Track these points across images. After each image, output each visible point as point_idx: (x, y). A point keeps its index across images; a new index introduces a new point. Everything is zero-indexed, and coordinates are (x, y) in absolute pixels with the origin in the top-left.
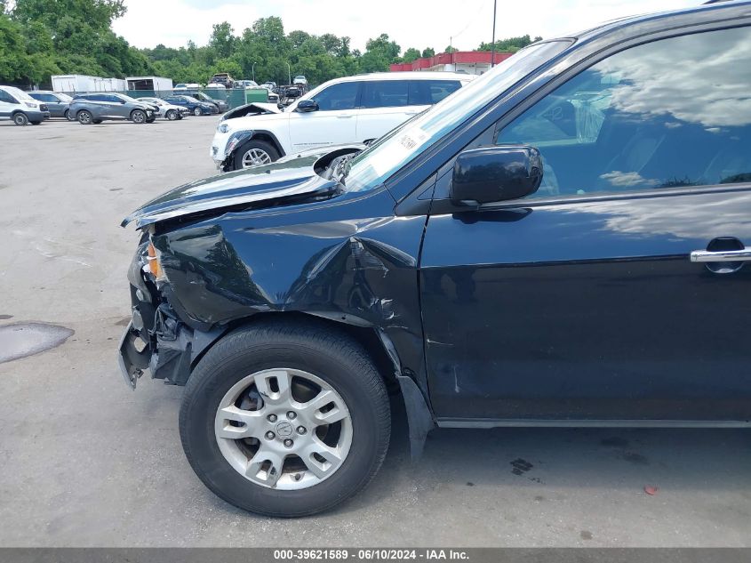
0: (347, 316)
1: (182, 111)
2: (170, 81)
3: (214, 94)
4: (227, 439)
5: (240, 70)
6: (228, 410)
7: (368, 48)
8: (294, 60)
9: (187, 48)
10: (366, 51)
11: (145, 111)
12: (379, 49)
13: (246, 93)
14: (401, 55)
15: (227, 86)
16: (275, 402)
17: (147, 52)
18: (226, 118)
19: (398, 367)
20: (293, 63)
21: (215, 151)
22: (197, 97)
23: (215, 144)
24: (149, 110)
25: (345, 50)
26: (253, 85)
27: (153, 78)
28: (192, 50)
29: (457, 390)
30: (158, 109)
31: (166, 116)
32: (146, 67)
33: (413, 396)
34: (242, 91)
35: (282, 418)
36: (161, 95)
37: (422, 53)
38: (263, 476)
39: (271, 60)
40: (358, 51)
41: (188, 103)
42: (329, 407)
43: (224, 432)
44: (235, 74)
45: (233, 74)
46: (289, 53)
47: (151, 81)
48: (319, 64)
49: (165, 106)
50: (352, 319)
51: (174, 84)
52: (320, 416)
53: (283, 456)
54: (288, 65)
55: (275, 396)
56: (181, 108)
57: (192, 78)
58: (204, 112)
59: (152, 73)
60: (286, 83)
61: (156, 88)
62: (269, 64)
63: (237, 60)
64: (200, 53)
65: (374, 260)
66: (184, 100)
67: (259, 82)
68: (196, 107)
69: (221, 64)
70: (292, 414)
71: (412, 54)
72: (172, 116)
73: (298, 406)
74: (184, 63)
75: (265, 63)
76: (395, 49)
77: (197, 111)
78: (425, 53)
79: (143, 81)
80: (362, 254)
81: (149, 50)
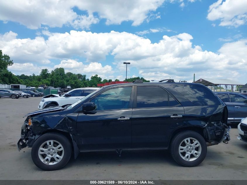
0: (64, 130)
1: (29, 95)
2: (26, 86)
3: (40, 90)
4: (40, 154)
5: (49, 83)
6: (41, 148)
7: (91, 78)
8: (67, 81)
9: (32, 76)
10: (91, 79)
11: (16, 95)
12: (95, 79)
13: (51, 90)
14: (102, 81)
15: (45, 88)
16: (50, 147)
17: (18, 76)
18: (44, 98)
19: (73, 139)
20: (67, 82)
21: (40, 107)
22: (34, 91)
23: (40, 105)
24: (17, 94)
25: (85, 78)
26: (53, 88)
27: (20, 85)
28: (34, 76)
29: (83, 143)
30: (21, 94)
31: (23, 97)
32: (17, 81)
33: (75, 144)
34: (49, 90)
35: (51, 150)
36: (22, 90)
37: (108, 81)
38: (46, 162)
39: (60, 81)
40: (88, 79)
41: (31, 93)
42: (60, 148)
43: (40, 153)
44: (48, 84)
45: (47, 84)
46: (66, 79)
47: (19, 86)
48: (76, 83)
49: (23, 94)
50: (65, 131)
51: (27, 87)
52: (58, 150)
53: (51, 158)
54: (65, 83)
55: (50, 146)
56: (28, 94)
57: (33, 85)
58: (36, 96)
59: (19, 83)
60: (64, 88)
61: (20, 88)
62: (59, 82)
63: (49, 80)
64: (36, 77)
65: (69, 120)
66: (30, 92)
67: (55, 87)
68: (33, 94)
69: (43, 81)
70: (53, 149)
71: (105, 81)
72: (25, 97)
73: (54, 148)
74: (31, 80)
75: (58, 81)
76: (100, 79)
77: (34, 96)
78: (109, 81)
79: (17, 86)
80: (67, 120)
81: (19, 76)
